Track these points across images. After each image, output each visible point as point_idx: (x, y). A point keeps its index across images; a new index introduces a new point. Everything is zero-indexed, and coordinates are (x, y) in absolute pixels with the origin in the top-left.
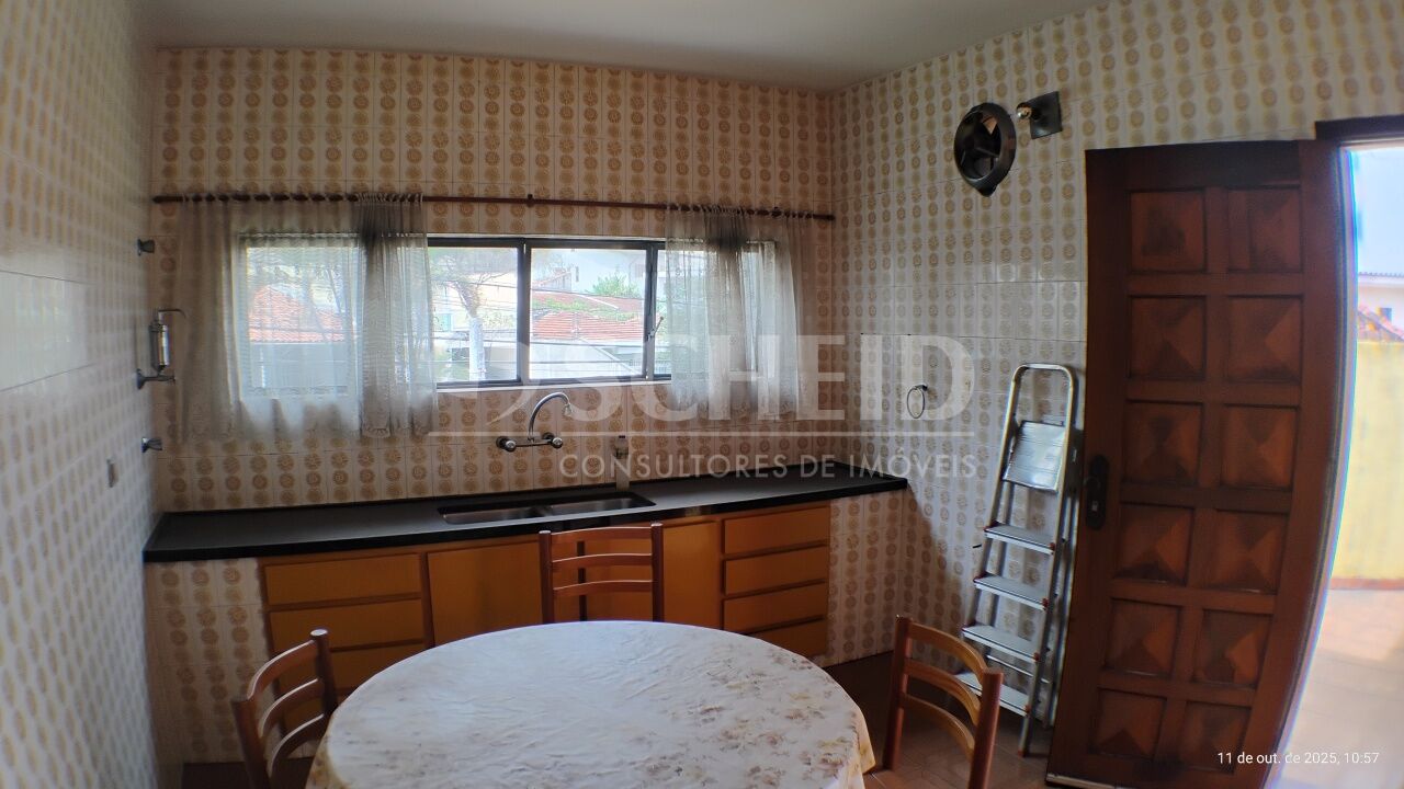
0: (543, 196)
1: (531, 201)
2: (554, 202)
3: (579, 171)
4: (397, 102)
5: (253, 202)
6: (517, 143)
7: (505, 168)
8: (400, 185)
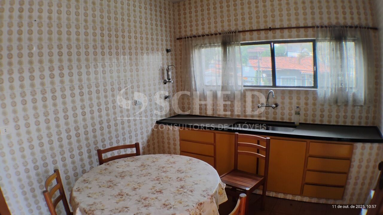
0: (274, 27)
1: (270, 29)
2: (278, 29)
3: (285, 18)
4: (231, 5)
5: (197, 37)
6: (265, 12)
7: (262, 20)
8: (233, 29)
